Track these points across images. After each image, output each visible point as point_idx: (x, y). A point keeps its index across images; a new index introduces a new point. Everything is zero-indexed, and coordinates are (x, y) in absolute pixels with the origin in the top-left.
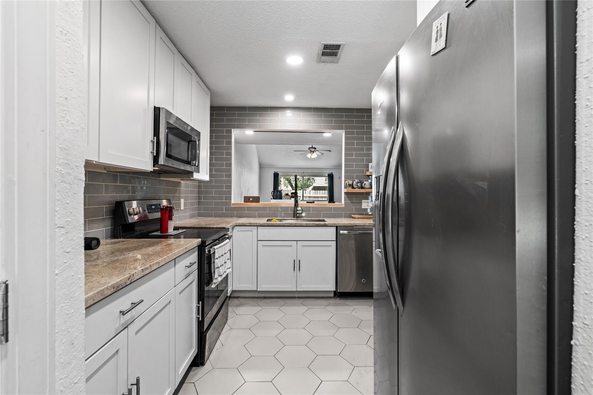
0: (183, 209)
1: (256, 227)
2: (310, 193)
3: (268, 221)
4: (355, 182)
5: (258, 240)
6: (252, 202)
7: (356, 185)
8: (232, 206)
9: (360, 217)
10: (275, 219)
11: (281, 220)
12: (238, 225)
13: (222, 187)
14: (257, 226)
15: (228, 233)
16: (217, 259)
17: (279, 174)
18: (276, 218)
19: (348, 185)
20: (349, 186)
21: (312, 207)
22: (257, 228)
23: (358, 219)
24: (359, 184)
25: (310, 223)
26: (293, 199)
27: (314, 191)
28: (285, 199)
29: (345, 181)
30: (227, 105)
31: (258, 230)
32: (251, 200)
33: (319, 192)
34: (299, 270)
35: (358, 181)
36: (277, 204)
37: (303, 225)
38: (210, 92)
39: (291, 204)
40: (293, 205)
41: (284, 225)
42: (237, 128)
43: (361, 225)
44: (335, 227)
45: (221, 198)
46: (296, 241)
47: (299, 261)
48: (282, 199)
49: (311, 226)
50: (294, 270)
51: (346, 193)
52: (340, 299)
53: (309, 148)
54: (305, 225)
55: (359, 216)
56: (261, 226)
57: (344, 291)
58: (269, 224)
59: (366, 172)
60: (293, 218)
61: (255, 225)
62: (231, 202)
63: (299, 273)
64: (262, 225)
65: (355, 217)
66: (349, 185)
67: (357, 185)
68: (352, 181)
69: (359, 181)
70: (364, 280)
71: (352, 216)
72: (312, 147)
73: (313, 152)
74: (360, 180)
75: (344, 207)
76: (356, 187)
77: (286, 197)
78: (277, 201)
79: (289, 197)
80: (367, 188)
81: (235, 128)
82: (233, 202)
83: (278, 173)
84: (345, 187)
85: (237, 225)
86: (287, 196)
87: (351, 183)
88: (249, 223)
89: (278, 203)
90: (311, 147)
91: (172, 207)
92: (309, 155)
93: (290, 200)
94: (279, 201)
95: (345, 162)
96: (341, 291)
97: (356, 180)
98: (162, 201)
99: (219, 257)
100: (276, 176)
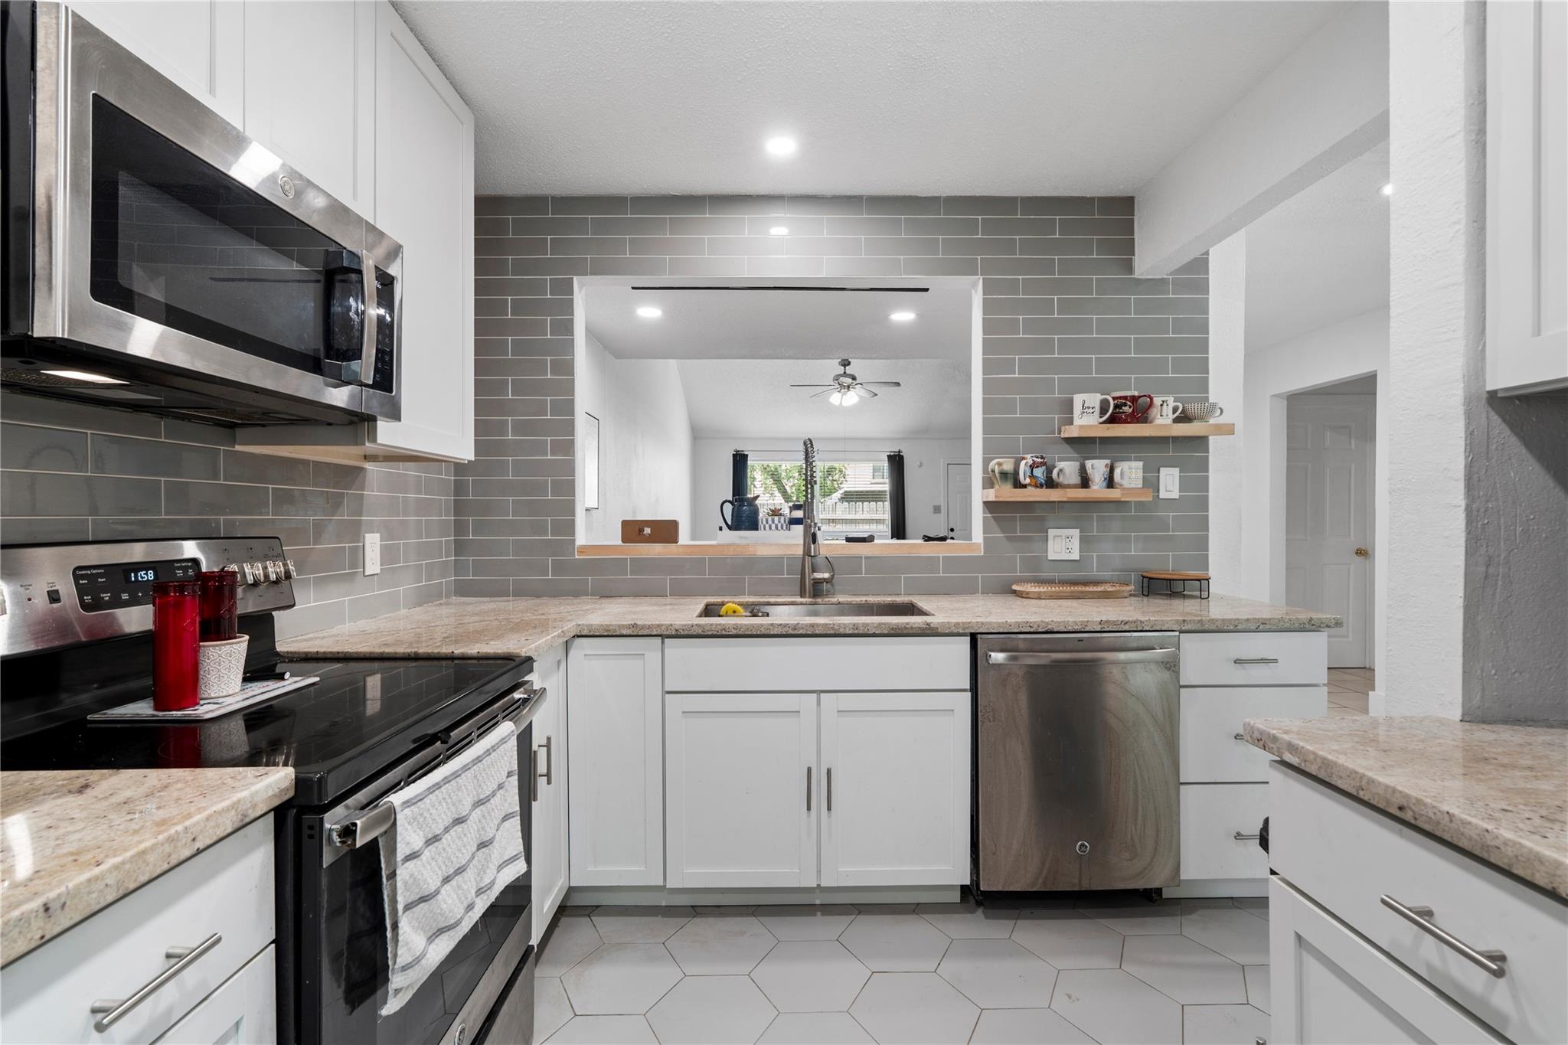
0: (378, 571)
1: (659, 640)
2: (834, 510)
3: (709, 611)
4: (1026, 463)
5: (667, 689)
6: (651, 539)
7: (1029, 474)
8: (577, 557)
9: (1044, 592)
10: (733, 602)
11: (754, 611)
12: (585, 632)
13: (540, 488)
14: (663, 637)
15: (526, 678)
16: (412, 856)
17: (747, 455)
18: (737, 600)
19: (997, 475)
20: (1001, 479)
21: (866, 558)
22: (663, 643)
23: (1040, 598)
24: (1039, 472)
25: (868, 625)
26: (799, 529)
27: (847, 503)
28: (770, 528)
29: (986, 462)
30: (558, 191)
31: (666, 651)
32: (645, 532)
33: (861, 507)
34: (829, 809)
35: (1034, 462)
36: (738, 545)
37: (842, 631)
38: (473, 116)
39: (788, 546)
40: (800, 552)
41: (768, 632)
42: (594, 273)
43: (1070, 629)
44: (968, 639)
45: (540, 529)
46: (816, 695)
47: (829, 771)
48: (757, 530)
49: (874, 635)
50: (809, 808)
51: (989, 505)
52: (987, 917)
53: (837, 378)
54: (848, 631)
55: (1041, 589)
56: (677, 636)
57: (1006, 889)
58: (707, 628)
59: (1063, 428)
60: (799, 599)
61: (655, 633)
62: (574, 540)
63: (829, 817)
64: (682, 633)
65: (1028, 593)
66: (1004, 475)
67: (1032, 476)
68: (1012, 460)
69: (1039, 460)
70: (1082, 845)
71: (1015, 587)
72: (845, 373)
73: (848, 387)
74: (1042, 458)
75: (982, 554)
76: (1028, 481)
77: (773, 521)
78: (741, 537)
79: (782, 522)
80: (1069, 486)
81: (586, 275)
82: (581, 539)
83: (746, 453)
84: (988, 483)
85: (583, 634)
86: (776, 518)
87: (1008, 466)
88: (629, 627)
89: (744, 542)
90: (842, 372)
91: (234, 573)
92: (836, 398)
93: (787, 532)
94: (746, 538)
95: (984, 394)
96: (995, 889)
97: (1029, 456)
98: (181, 547)
99: (431, 841)
100: (740, 461)
